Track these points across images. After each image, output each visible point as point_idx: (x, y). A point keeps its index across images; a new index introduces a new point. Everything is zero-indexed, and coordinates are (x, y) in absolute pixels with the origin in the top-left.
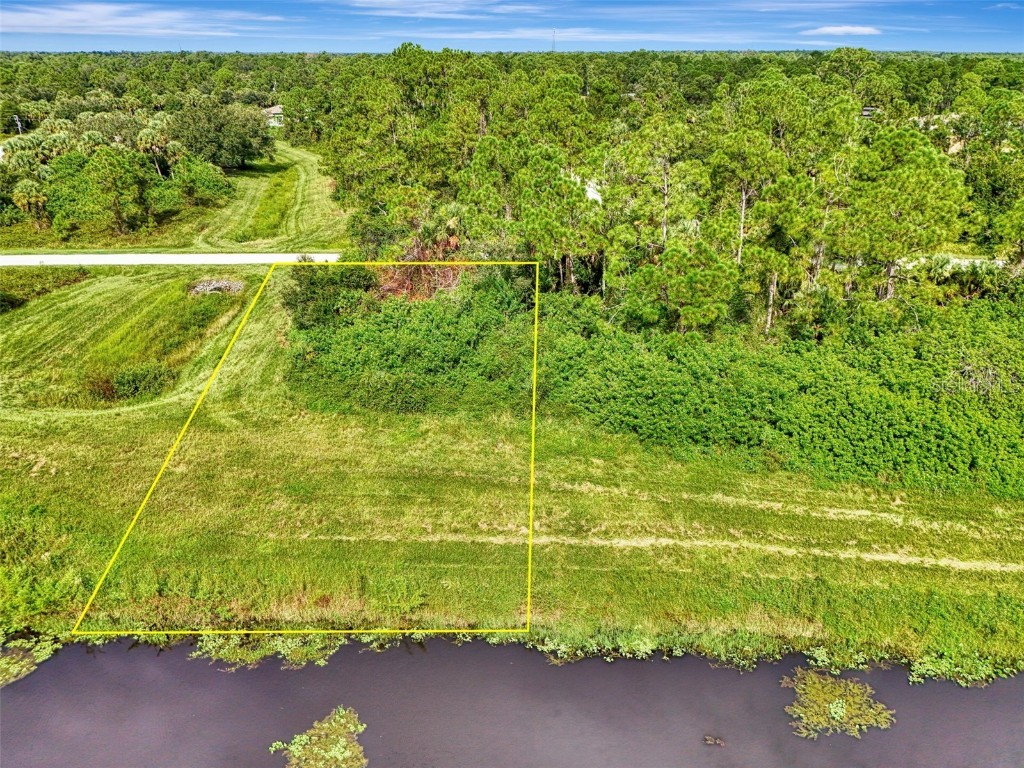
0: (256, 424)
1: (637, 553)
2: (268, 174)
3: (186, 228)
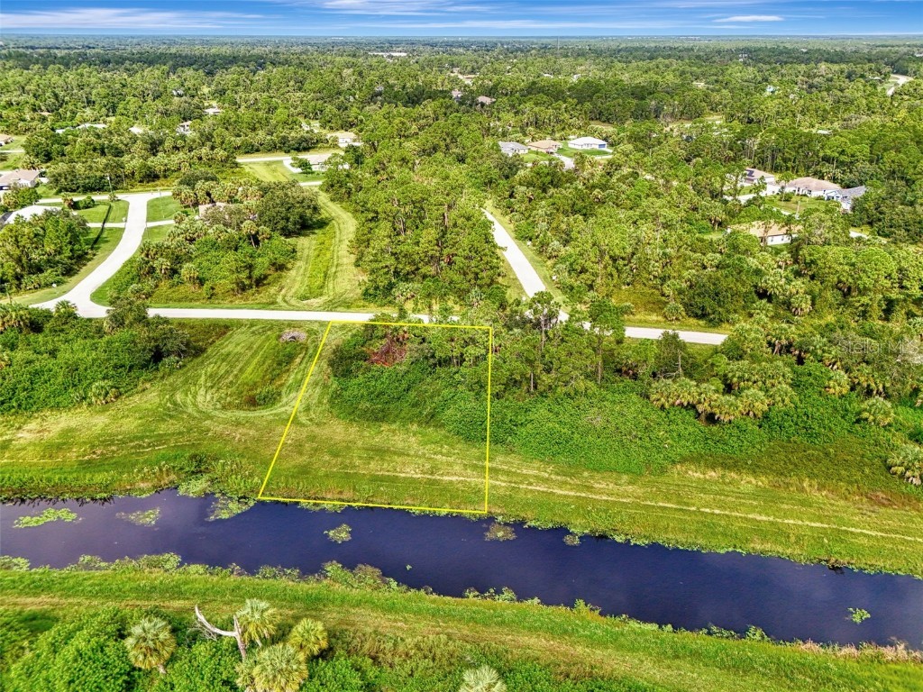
0: (317, 424)
1: (451, 482)
2: (316, 231)
3: (272, 290)
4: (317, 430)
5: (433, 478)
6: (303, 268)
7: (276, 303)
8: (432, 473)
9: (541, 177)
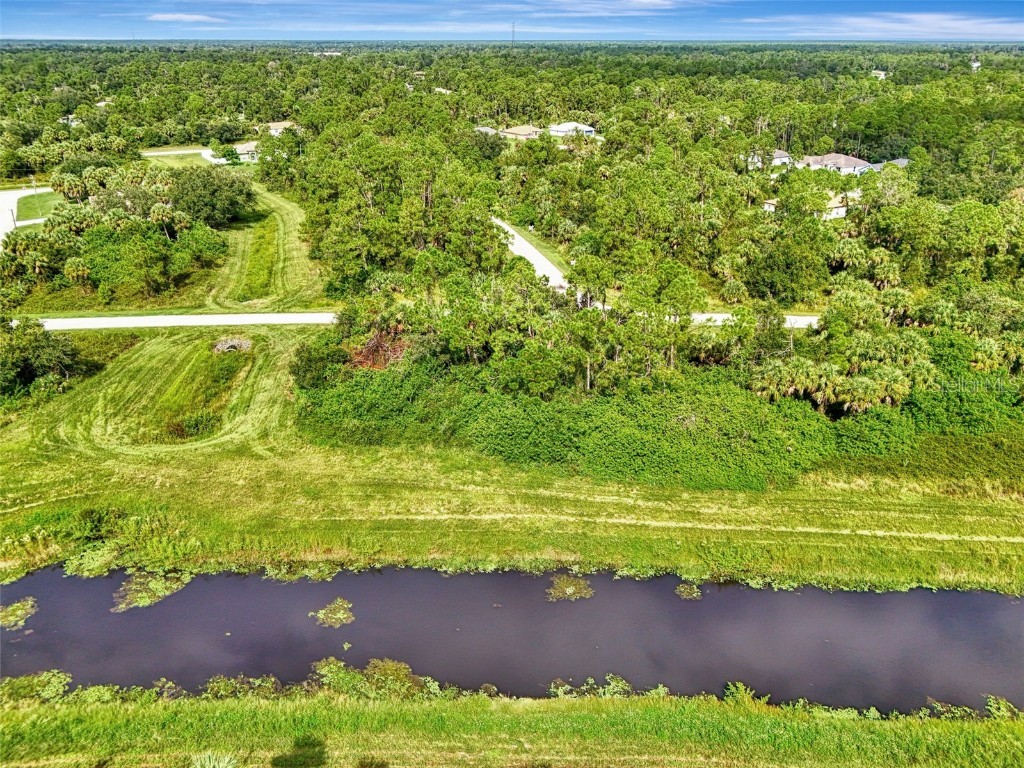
0: (281, 454)
1: (494, 523)
2: (252, 224)
3: (198, 291)
4: (282, 463)
5: (467, 518)
6: (239, 264)
7: (205, 306)
8: (465, 511)
9: (534, 152)
